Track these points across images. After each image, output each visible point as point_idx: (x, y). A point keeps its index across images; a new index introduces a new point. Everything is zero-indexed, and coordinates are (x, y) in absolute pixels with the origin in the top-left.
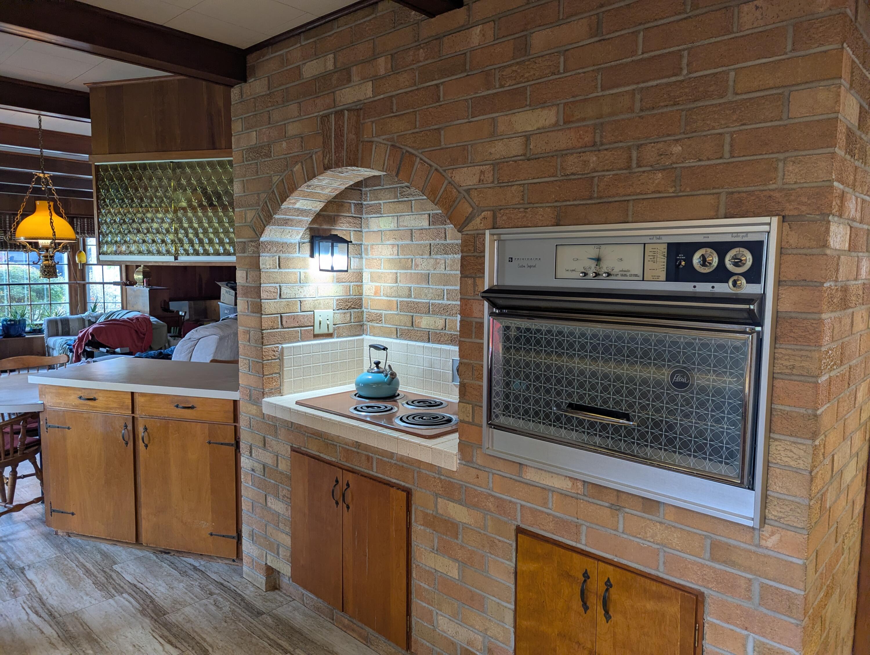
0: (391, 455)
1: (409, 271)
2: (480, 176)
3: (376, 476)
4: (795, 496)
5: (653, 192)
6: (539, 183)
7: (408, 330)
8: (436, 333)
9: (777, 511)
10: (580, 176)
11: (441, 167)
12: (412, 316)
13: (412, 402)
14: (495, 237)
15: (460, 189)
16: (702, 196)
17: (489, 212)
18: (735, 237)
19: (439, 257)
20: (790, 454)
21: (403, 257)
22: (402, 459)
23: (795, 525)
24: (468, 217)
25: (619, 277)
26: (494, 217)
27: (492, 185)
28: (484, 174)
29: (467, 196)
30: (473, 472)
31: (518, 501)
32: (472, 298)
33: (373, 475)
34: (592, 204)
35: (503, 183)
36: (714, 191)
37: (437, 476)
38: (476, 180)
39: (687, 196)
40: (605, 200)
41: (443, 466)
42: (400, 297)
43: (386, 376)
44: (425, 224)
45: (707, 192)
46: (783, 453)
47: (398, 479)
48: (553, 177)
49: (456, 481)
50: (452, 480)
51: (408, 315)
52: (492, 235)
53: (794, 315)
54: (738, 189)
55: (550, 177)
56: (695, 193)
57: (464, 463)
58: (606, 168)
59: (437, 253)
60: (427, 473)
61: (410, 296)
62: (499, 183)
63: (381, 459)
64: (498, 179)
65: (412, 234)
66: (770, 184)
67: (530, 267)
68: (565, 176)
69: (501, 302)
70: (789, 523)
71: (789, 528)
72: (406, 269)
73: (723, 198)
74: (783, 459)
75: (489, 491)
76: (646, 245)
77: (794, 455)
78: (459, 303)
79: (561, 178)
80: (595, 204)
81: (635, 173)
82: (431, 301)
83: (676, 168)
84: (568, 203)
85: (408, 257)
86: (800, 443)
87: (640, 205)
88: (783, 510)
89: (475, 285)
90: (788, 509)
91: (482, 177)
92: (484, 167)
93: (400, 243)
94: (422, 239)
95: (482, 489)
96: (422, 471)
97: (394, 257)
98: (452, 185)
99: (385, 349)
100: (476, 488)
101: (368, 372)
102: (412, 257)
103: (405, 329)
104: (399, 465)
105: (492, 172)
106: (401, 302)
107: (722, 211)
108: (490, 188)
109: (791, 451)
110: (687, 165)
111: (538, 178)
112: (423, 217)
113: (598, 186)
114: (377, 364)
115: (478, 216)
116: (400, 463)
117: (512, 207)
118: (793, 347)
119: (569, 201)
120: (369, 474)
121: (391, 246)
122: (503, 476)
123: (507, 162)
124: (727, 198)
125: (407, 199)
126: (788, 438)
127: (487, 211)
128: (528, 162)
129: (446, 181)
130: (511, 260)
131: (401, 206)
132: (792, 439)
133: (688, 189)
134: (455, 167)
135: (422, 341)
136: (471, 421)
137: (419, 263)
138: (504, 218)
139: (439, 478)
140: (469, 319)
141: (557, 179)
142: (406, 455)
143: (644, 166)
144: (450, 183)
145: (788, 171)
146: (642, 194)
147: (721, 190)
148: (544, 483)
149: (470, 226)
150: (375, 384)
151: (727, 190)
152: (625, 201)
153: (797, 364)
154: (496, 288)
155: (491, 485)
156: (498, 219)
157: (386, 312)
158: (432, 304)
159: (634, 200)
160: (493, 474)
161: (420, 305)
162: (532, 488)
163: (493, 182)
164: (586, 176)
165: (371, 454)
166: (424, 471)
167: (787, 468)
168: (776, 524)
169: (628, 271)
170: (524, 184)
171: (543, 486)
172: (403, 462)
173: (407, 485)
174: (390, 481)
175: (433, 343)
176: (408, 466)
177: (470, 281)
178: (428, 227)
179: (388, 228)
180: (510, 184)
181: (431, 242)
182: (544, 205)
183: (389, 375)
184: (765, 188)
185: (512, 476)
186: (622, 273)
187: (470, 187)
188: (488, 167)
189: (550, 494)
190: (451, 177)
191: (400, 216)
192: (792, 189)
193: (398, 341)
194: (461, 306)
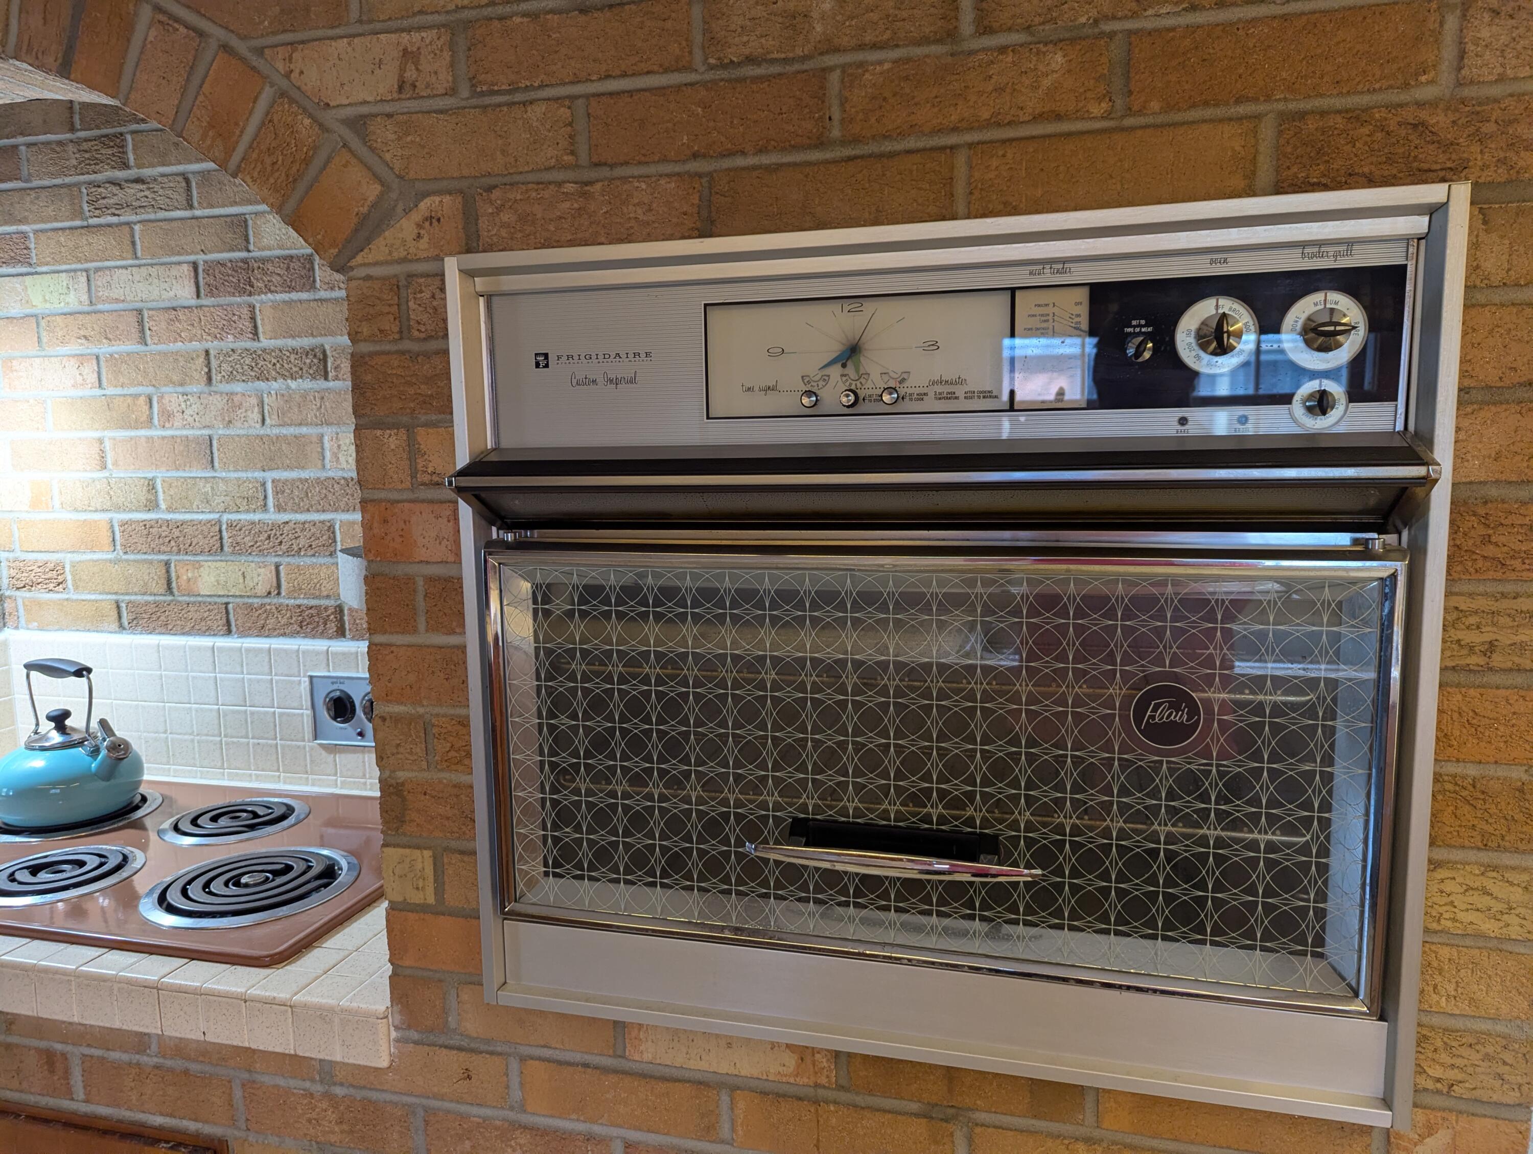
0: (141, 1041)
1: (143, 432)
2: (402, 70)
3: (86, 1115)
4: (1495, 1019)
5: (1037, 118)
6: (630, 93)
7: (157, 604)
8: (250, 607)
9: (1442, 1065)
10: (776, 69)
11: (243, 38)
12: (167, 564)
13: (194, 822)
14: (480, 283)
15: (328, 117)
16: (1205, 127)
17: (447, 199)
18: (1313, 256)
19: (238, 387)
20: (1483, 901)
21: (119, 391)
22: (180, 1048)
23: (1495, 1098)
24: (366, 217)
25: (930, 404)
26: (470, 216)
27: (449, 102)
28: (416, 64)
29: (355, 143)
30: (452, 1061)
31: (614, 1132)
32: (405, 496)
33: (74, 1113)
34: (827, 162)
35: (492, 93)
36: (1241, 110)
37: (318, 1088)
38: (386, 81)
39: (1155, 126)
40: (872, 148)
41: (338, 1058)
42: (118, 509)
43: (95, 751)
44: (184, 292)
45: (1220, 112)
46: (1458, 900)
47: (171, 1115)
48: (678, 70)
49: (388, 1097)
50: (374, 1096)
51: (151, 562)
52: (469, 274)
53: (1494, 492)
54: (1318, 103)
55: (666, 71)
56: (1178, 117)
57: (415, 1035)
58: (868, 38)
59: (231, 378)
60: (281, 1082)
61: (152, 505)
62: (474, 94)
63: (102, 1059)
64: (473, 82)
65: (141, 323)
66: (1420, 84)
67: (615, 382)
68: (724, 67)
69: (518, 505)
70: (1478, 1094)
71: (1480, 1110)
72: (130, 427)
73: (1267, 132)
74: (1461, 916)
75: (511, 1115)
76: (1018, 294)
77: (1492, 903)
78: (358, 516)
79: (709, 76)
80: (835, 162)
81: (971, 53)
82: (225, 517)
83: (1112, 35)
84: (740, 162)
85: (133, 390)
86: (1513, 868)
87: (995, 163)
88: (1459, 1062)
89: (413, 451)
90: (1475, 1057)
91: (410, 74)
92: (416, 36)
93: (105, 349)
94: (178, 337)
95: (488, 1112)
96: (259, 1078)
97: (88, 392)
98: (292, 101)
99: (82, 671)
100: (463, 1108)
101: (30, 747)
102: (150, 390)
103: (147, 603)
104: (171, 1070)
105: (447, 55)
106: (123, 524)
107: (1265, 173)
108: (441, 112)
109: (1487, 893)
110: (1148, 25)
111: (624, 75)
112: (175, 271)
113: (843, 102)
114: (60, 719)
115: (407, 211)
116: (178, 1064)
117: (531, 177)
118: (1490, 588)
119: (743, 153)
120: (59, 1111)
121: (73, 361)
122: (560, 1063)
123: (501, 18)
124: (1280, 133)
125: (115, 219)
126: (1472, 855)
127: (439, 193)
128: (582, 19)
129: (268, 93)
130: (543, 361)
131: (99, 241)
132: (1485, 857)
133: (1155, 105)
134: (299, 36)
135: (208, 631)
136: (431, 900)
137: (173, 407)
138: (506, 217)
139: (327, 1095)
140: (400, 570)
141: (692, 77)
142: (197, 1036)
143: (1001, 30)
144: (283, 94)
145: (1476, 41)
146: (999, 125)
147: (1261, 108)
148: (703, 1065)
149: (378, 250)
150: (54, 784)
151: (1281, 106)
152: (943, 149)
153: (1505, 639)
154: (493, 458)
155: (516, 1094)
156: (483, 223)
157: (77, 557)
158: (230, 525)
159: (970, 145)
160: (523, 1059)
161: (189, 530)
162: (661, 1087)
163: (452, 92)
164: (797, 67)
165: (59, 1047)
166: (267, 1080)
167: (1468, 942)
168: (1439, 1101)
169: (960, 381)
170: (573, 98)
171: (698, 1076)
172: (188, 1058)
173: (208, 1129)
174: (143, 1125)
175: (244, 634)
176: (207, 1068)
177: (393, 440)
178: (193, 302)
179: (61, 307)
180: (518, 97)
181: (208, 345)
182: (652, 170)
183: (103, 753)
184: (1404, 97)
185: (588, 1058)
186: (939, 389)
187: (365, 110)
188: (429, 35)
189: (725, 1098)
190: (288, 75)
191: (98, 270)
192: (1488, 100)
193: (126, 639)
194: (367, 526)
